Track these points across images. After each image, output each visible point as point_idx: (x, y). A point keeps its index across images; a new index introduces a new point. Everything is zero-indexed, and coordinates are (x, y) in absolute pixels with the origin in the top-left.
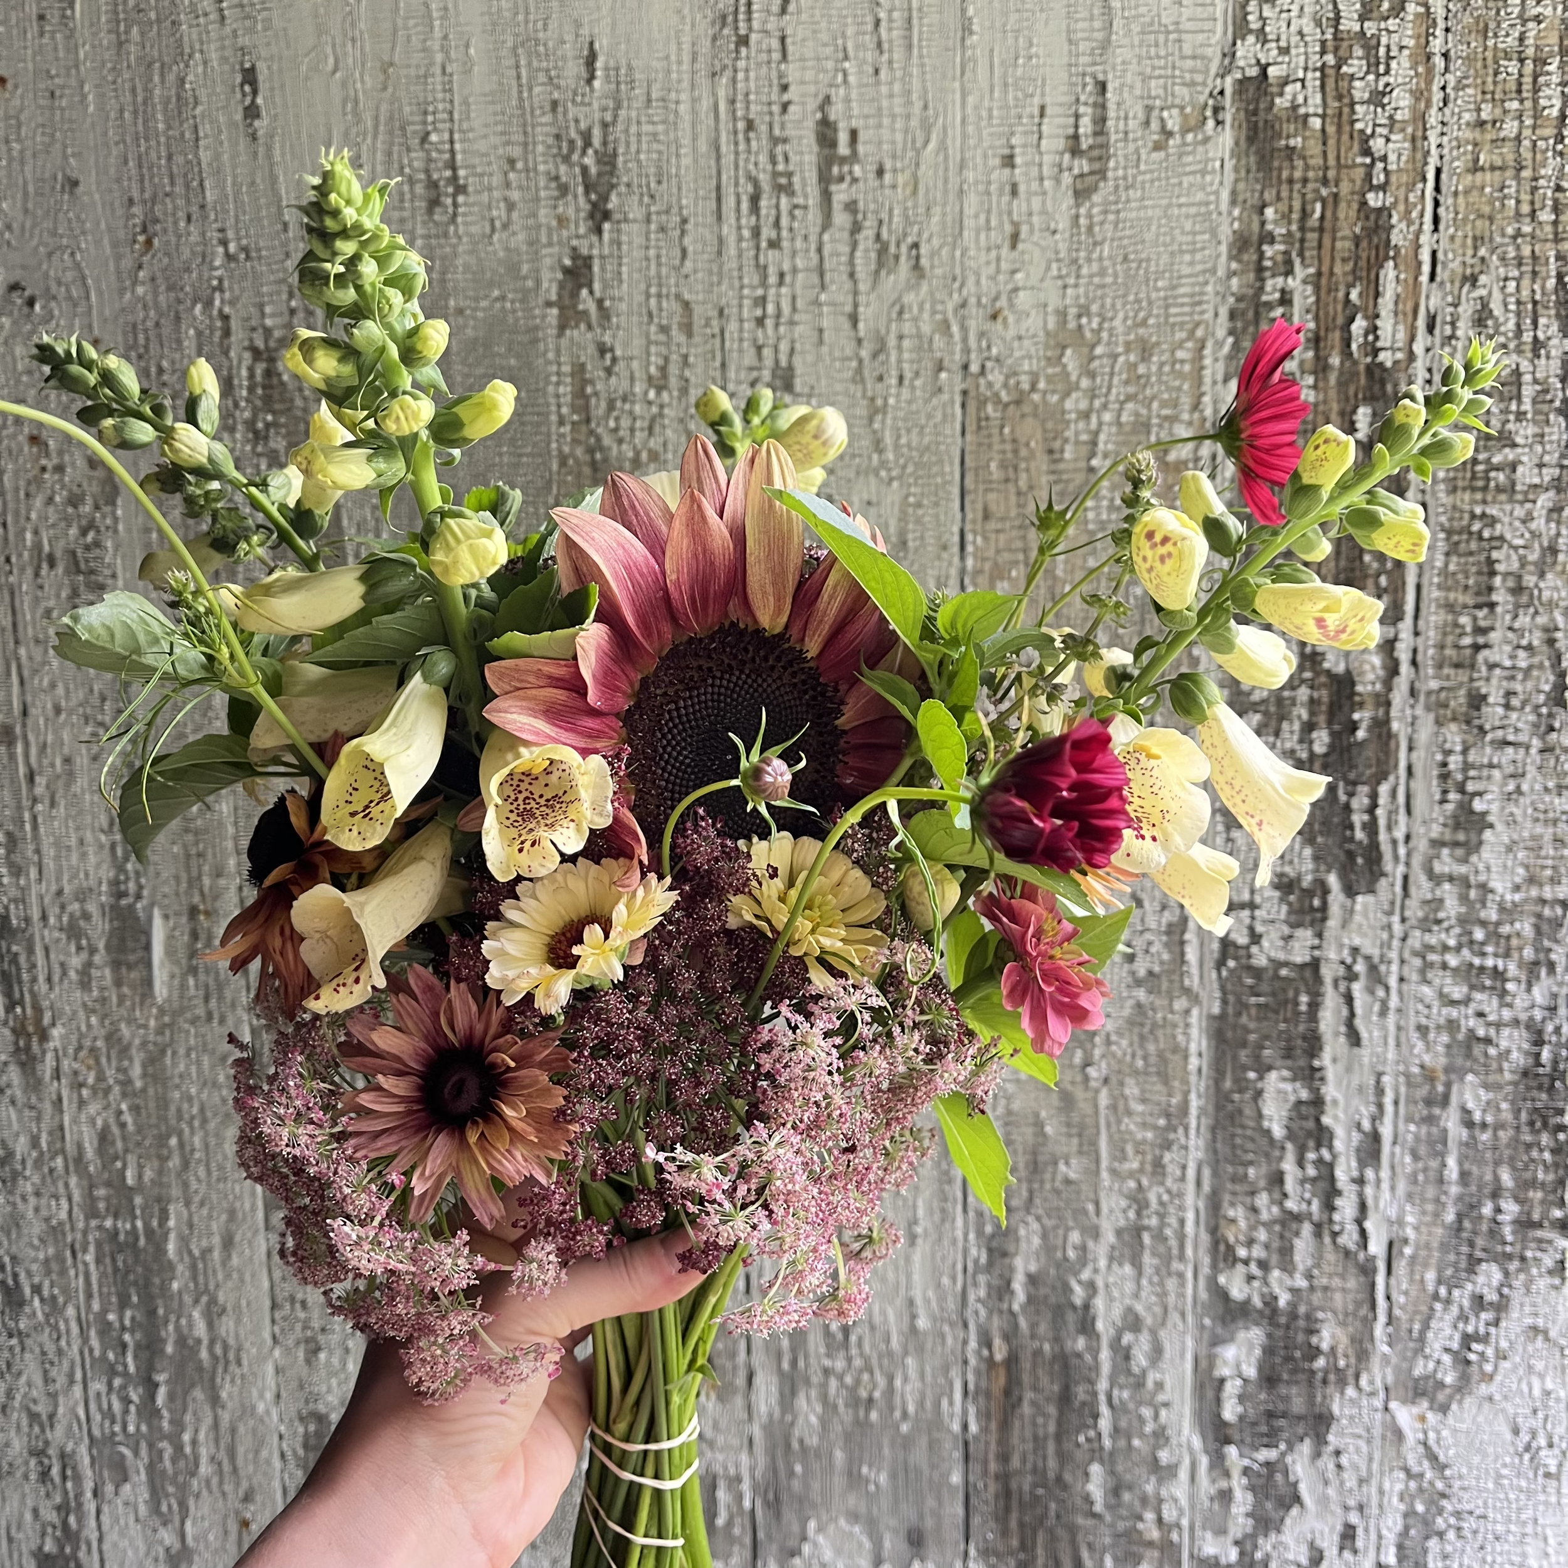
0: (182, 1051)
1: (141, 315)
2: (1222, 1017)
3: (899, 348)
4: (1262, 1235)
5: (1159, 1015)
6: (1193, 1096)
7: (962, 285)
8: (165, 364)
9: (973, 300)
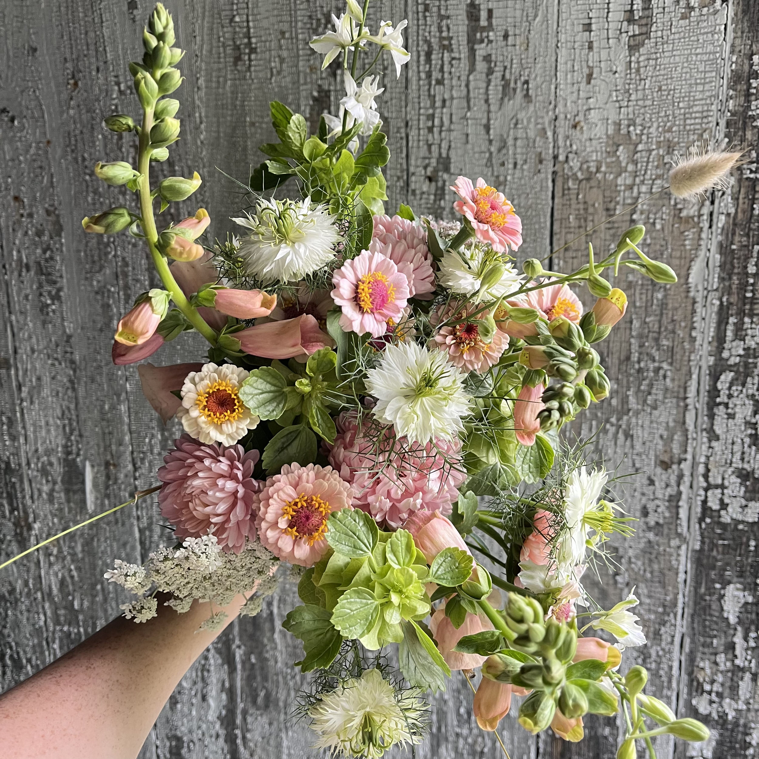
0: (102, 539)
1: (73, 126)
2: (701, 550)
3: (515, 145)
4: (720, 678)
5: (661, 549)
6: (680, 596)
7: (555, 106)
8: (86, 155)
9: (562, 116)
